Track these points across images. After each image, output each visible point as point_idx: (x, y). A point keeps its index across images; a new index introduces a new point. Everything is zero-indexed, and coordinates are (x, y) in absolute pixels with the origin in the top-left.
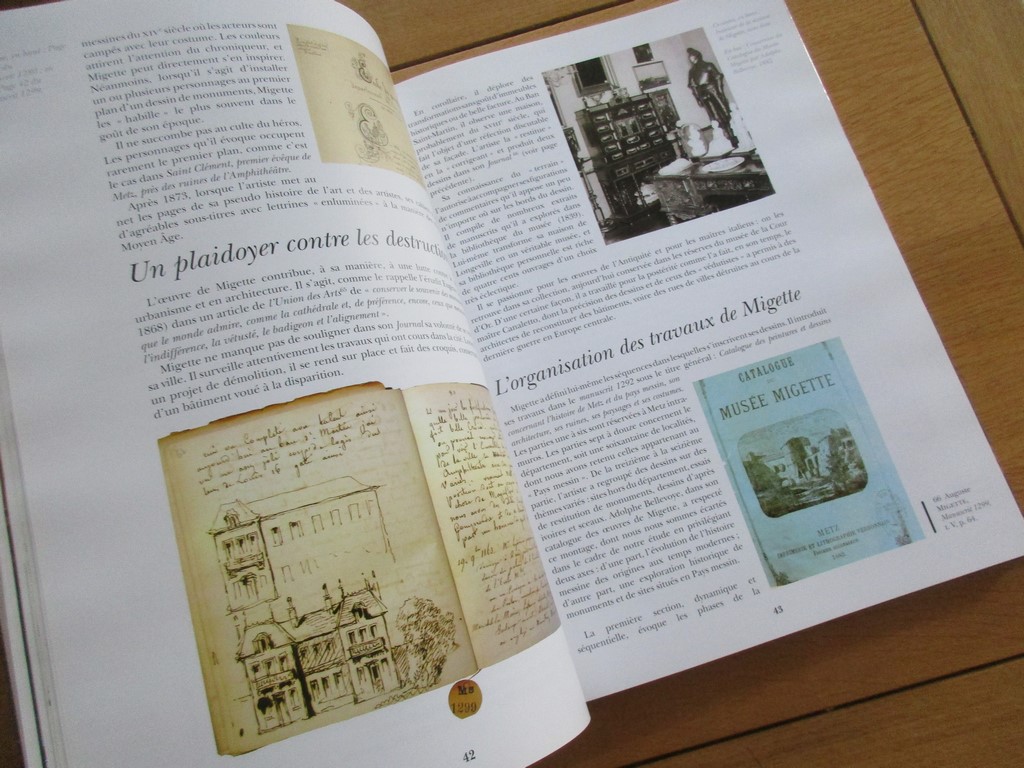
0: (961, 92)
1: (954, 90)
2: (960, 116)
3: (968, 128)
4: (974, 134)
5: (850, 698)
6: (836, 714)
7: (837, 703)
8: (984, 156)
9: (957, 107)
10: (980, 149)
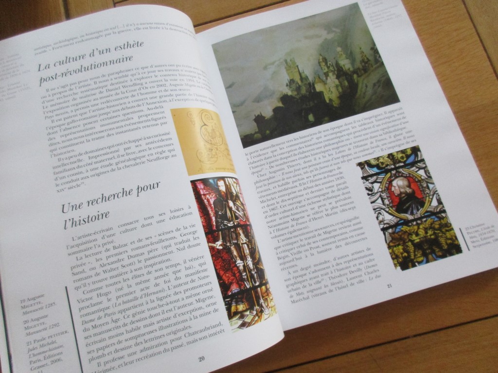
2: (482, 48)
4: (489, 57)
6: (415, 338)
9: (480, 44)
10: (492, 65)
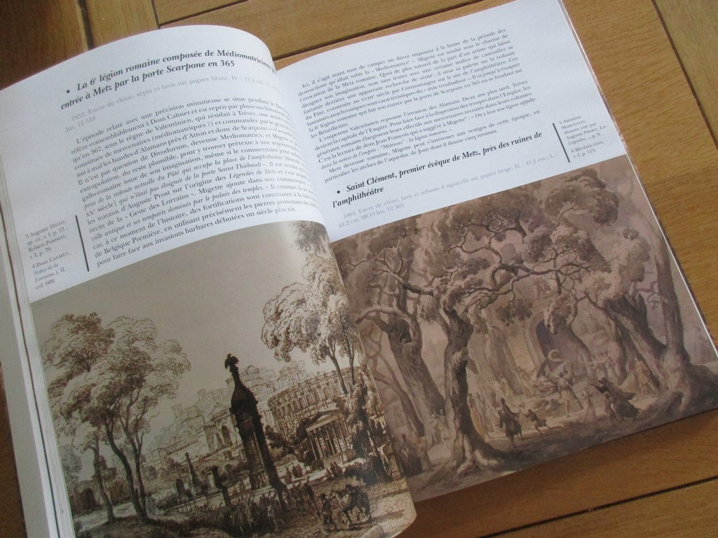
0: (690, 74)
1: (686, 74)
3: (695, 100)
4: (699, 104)
5: (604, 502)
6: (594, 513)
7: (595, 505)
8: (707, 120)
9: (688, 85)
10: (704, 114)
